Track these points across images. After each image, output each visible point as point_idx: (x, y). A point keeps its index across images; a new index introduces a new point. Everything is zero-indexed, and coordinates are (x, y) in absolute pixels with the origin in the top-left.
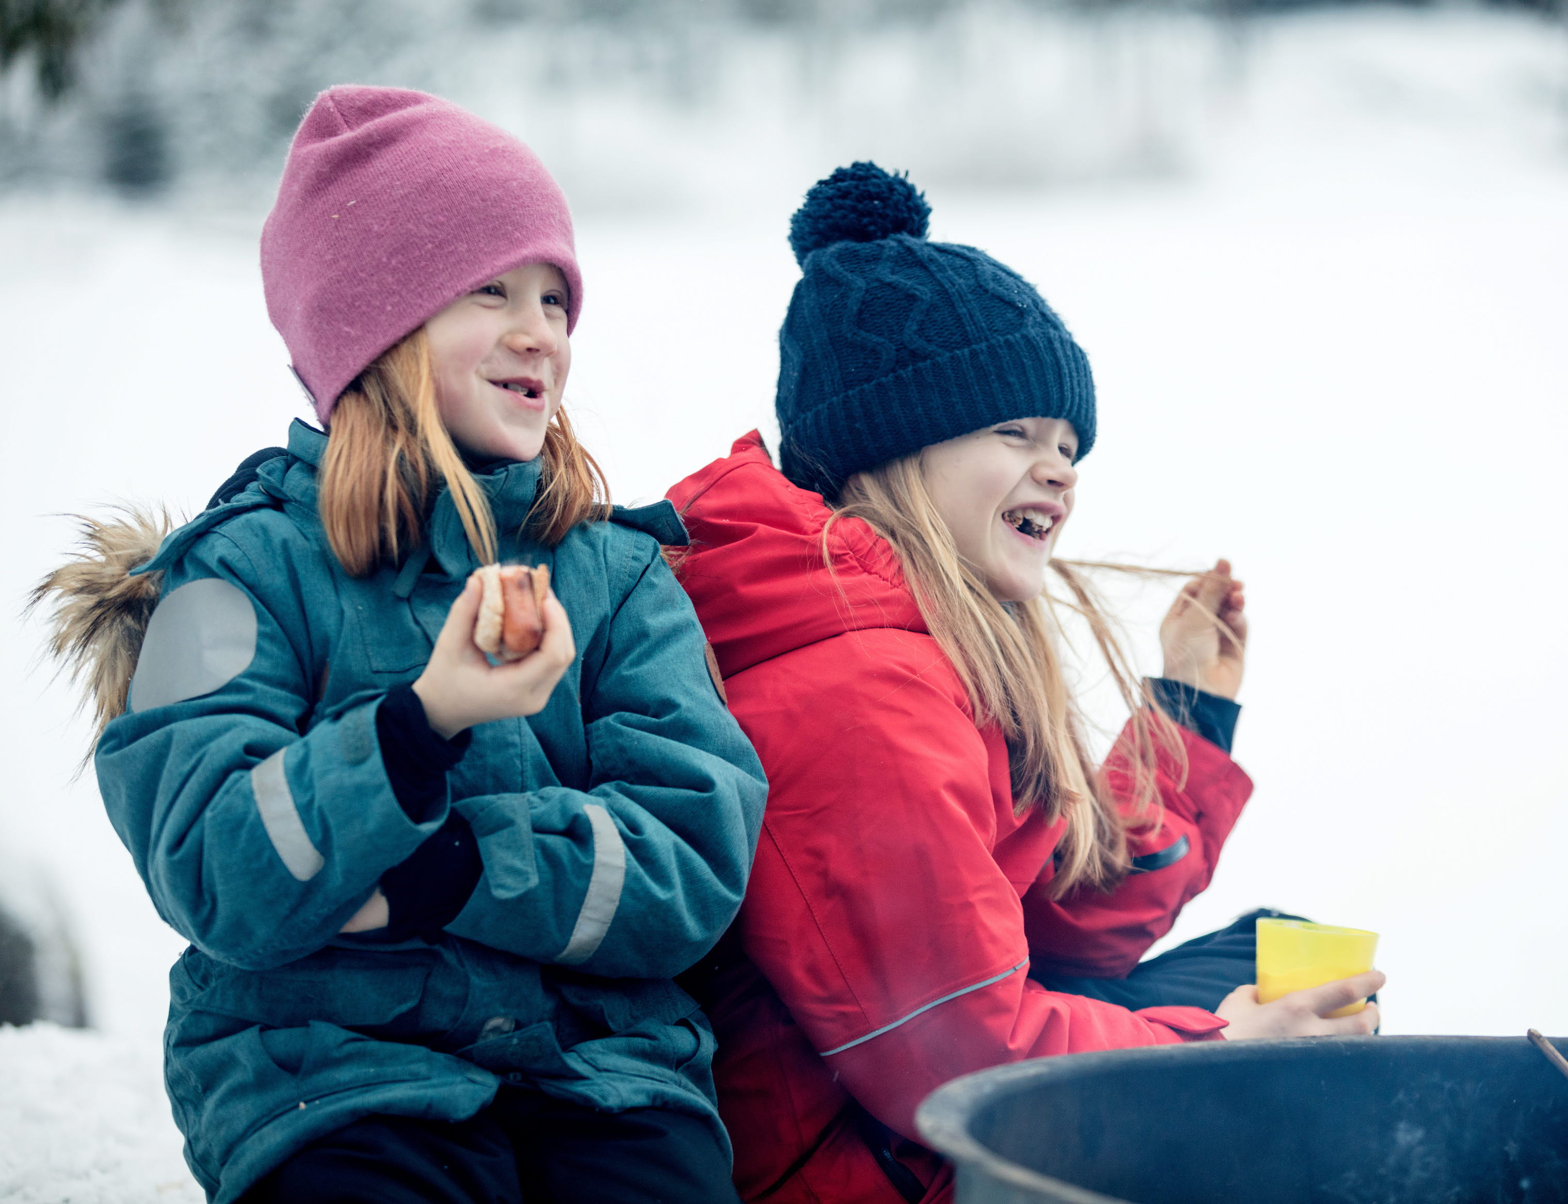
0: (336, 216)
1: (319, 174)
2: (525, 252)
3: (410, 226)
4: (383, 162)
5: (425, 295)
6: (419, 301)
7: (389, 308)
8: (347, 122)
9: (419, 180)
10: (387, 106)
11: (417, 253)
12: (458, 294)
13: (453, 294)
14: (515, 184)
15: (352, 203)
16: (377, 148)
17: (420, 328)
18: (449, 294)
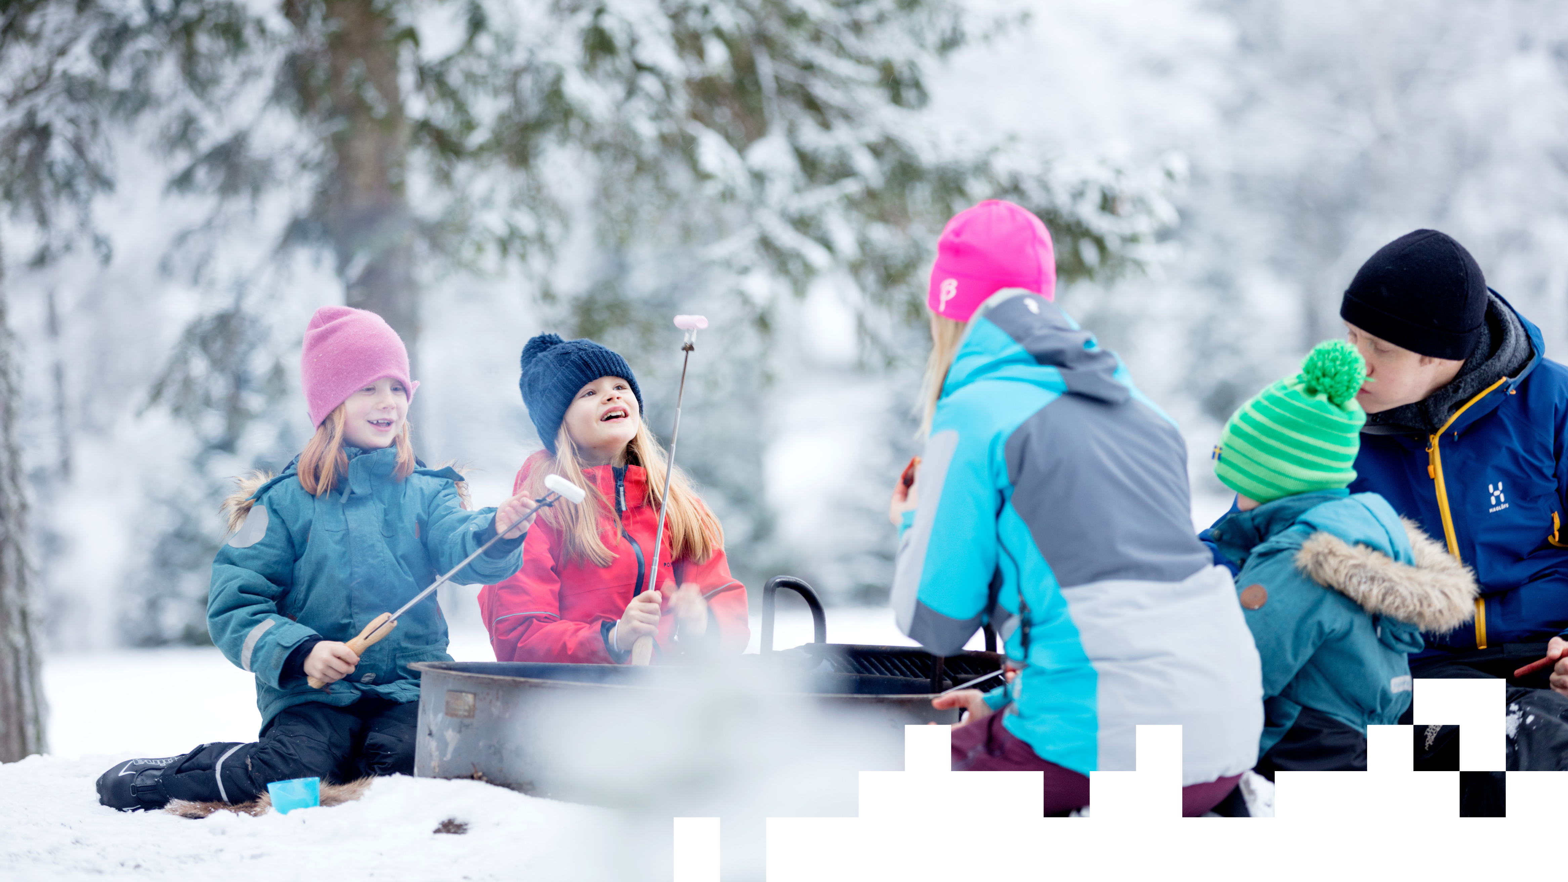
0: (315, 360)
1: (311, 344)
2: (379, 375)
3: (339, 365)
4: (331, 340)
5: (344, 392)
6: (342, 394)
7: (332, 395)
8: (323, 322)
9: (342, 348)
10: (339, 315)
11: (341, 376)
12: (354, 392)
13: (352, 392)
14: (377, 349)
15: (321, 355)
16: (331, 334)
17: (343, 403)
18: (351, 391)
